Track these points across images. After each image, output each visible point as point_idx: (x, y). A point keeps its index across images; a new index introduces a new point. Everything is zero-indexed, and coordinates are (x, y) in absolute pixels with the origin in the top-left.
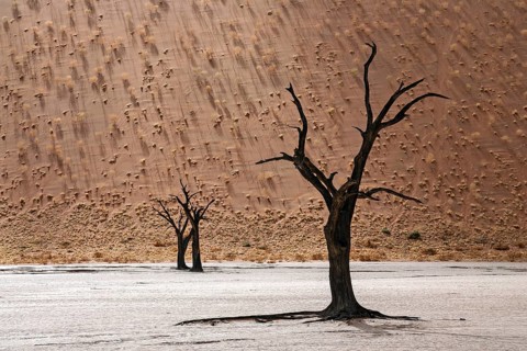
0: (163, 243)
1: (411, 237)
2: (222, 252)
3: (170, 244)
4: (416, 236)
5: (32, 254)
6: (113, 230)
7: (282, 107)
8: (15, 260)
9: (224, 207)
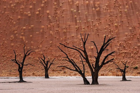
0: (55, 70)
1: (135, 68)
2: (73, 73)
3: (57, 71)
4: (136, 68)
5: (13, 74)
6: (40, 66)
7: (100, 24)
8: (7, 75)
9: (76, 58)
